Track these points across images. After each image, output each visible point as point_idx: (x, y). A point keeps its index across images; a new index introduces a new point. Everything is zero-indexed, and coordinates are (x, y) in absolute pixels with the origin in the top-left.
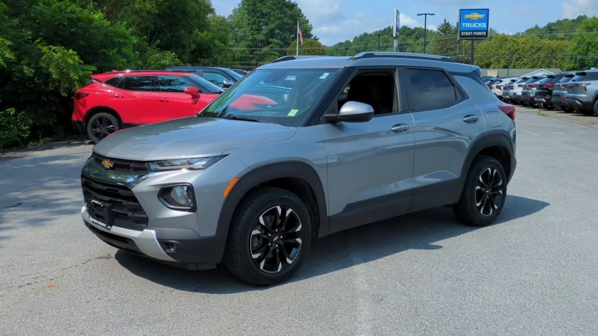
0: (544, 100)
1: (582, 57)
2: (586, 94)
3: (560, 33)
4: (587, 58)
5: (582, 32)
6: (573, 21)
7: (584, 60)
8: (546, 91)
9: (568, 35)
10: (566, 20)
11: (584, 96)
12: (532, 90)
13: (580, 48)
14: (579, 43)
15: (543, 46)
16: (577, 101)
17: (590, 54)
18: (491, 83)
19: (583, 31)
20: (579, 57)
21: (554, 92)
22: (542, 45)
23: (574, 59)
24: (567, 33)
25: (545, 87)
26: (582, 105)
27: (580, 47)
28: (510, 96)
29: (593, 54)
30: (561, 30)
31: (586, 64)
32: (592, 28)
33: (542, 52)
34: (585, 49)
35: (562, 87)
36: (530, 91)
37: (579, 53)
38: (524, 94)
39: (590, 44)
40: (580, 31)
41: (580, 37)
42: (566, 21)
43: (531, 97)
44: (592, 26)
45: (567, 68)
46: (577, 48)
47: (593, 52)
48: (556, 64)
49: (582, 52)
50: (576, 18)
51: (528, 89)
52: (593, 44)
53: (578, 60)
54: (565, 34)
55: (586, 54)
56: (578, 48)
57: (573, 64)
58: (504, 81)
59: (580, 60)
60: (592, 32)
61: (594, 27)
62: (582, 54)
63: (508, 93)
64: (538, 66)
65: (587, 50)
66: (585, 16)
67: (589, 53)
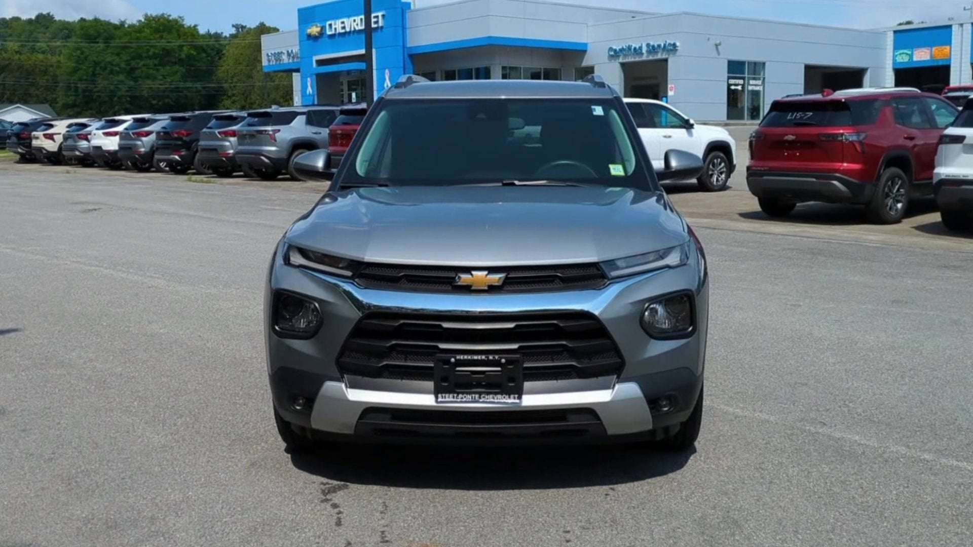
0: (177, 157)
1: (85, 85)
2: (275, 146)
3: (11, 41)
4: (96, 87)
5: (82, 44)
6: (30, 21)
7: (91, 91)
8: (180, 143)
9: (25, 45)
10: (16, 19)
11: (273, 149)
12: (141, 141)
13: (80, 72)
14: (77, 62)
15: (9, 64)
16: (263, 158)
17: (99, 82)
18: (24, 129)
19: (81, 42)
20: (81, 86)
21: (202, 143)
22: (7, 62)
23: (72, 90)
24: (24, 43)
25: (176, 135)
26: (271, 164)
27: (81, 69)
28: (81, 153)
29: (106, 82)
30: (11, 35)
31: (94, 97)
32: (95, 38)
33: (9, 74)
34: (91, 73)
35: (219, 136)
36: (139, 143)
37: (80, 80)
38: (121, 147)
39: (96, 64)
40: (75, 42)
41: (79, 52)
42: (16, 21)
43: (142, 153)
44: (96, 34)
45: (64, 104)
46: (75, 70)
47: (104, 79)
48: (37, 96)
49: (85, 77)
50: (33, 17)
51: (135, 140)
52: (102, 65)
53: (80, 90)
54: (19, 44)
55: (93, 82)
56: (78, 70)
57: (73, 98)
58: (56, 126)
59: (84, 91)
60: (96, 45)
61: (99, 36)
62: (86, 80)
63: (76, 146)
64: (4, 99)
65: (94, 74)
66: (48, 14)
67: (97, 79)
